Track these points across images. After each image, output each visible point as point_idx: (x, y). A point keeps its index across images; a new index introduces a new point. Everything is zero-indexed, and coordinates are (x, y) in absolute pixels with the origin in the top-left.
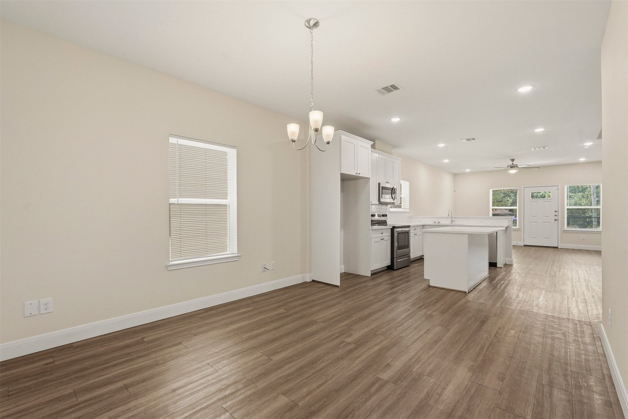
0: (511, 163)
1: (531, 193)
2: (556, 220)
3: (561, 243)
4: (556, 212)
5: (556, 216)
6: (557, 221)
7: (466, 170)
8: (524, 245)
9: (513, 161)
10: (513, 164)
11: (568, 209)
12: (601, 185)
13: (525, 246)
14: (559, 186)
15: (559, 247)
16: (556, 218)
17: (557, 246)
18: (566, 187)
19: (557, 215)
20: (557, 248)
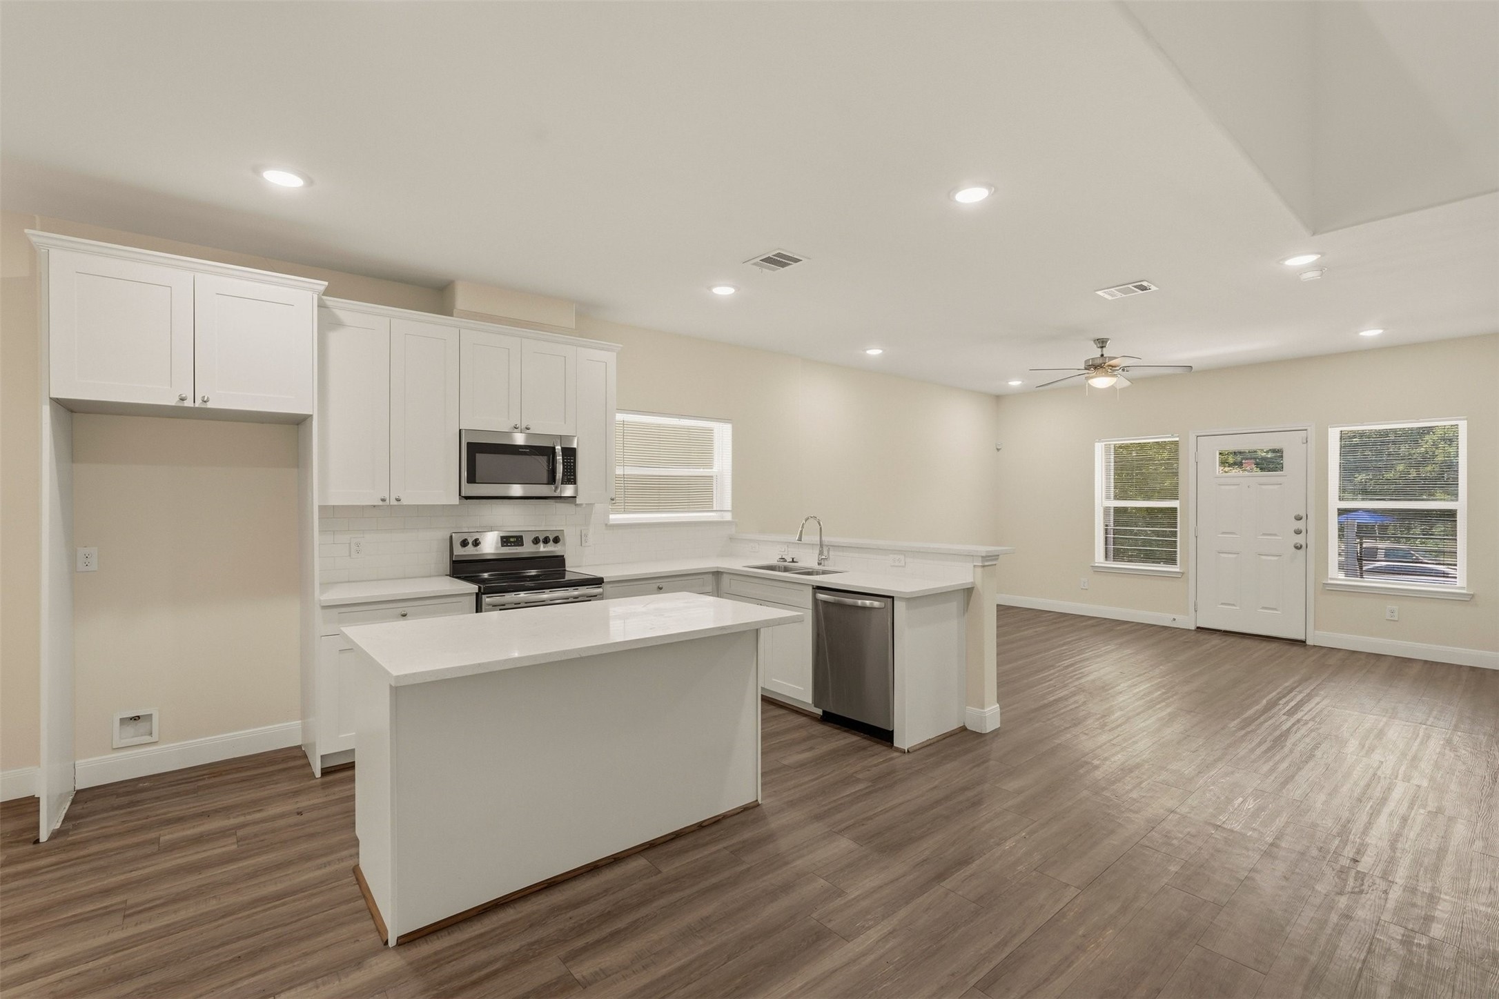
0: (1097, 353)
1: (1218, 455)
2: (1298, 547)
3: (1315, 628)
4: (1298, 518)
5: (1298, 532)
6: (1302, 552)
7: (1011, 383)
8: (1198, 628)
9: (1102, 347)
10: (1102, 355)
11: (1341, 512)
12: (1463, 427)
13: (1200, 629)
14: (1309, 428)
15: (1308, 643)
16: (1300, 539)
17: (1302, 638)
18: (1334, 436)
19: (1304, 531)
20: (1302, 643)
